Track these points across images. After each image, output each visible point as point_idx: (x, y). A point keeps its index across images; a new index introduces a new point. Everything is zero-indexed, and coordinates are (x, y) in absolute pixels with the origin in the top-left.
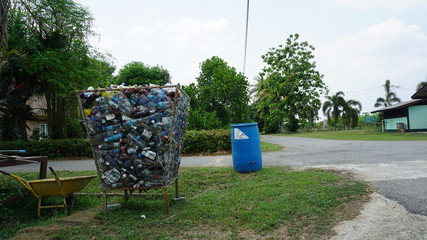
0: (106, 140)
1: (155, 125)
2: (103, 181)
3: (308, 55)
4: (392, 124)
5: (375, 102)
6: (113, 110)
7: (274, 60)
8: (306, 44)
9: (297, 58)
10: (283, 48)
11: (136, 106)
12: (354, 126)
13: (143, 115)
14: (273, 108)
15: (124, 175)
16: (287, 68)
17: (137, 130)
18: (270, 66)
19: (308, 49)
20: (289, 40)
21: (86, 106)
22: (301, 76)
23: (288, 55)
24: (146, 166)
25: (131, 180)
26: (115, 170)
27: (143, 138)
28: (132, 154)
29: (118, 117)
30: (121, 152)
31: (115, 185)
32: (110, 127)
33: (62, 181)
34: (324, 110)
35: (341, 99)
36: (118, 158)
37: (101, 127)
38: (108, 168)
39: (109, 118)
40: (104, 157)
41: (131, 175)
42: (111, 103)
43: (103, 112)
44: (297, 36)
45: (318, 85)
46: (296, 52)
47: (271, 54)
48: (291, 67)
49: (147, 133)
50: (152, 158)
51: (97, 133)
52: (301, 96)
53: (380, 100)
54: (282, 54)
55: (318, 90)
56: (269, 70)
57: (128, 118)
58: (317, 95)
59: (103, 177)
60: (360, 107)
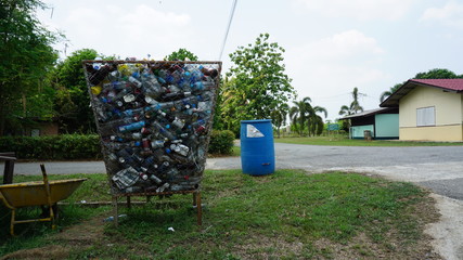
0: (122, 129)
1: (190, 112)
2: (114, 184)
3: (277, 57)
4: (359, 131)
5: (340, 110)
6: (133, 89)
7: (243, 59)
8: (276, 45)
9: (266, 59)
10: (252, 47)
11: (166, 85)
12: (319, 133)
13: (175, 98)
14: (240, 111)
15: (145, 177)
16: (255, 69)
17: (167, 117)
18: (238, 66)
19: (278, 51)
20: (259, 40)
21: (95, 83)
22: (270, 79)
23: (257, 55)
24: (175, 165)
25: (153, 182)
26: (131, 169)
27: (174, 127)
28: (158, 148)
29: (140, 98)
30: (142, 145)
31: (130, 189)
32: (129, 112)
33: (51, 185)
34: (291, 116)
35: (308, 104)
36: (138, 153)
37: (115, 111)
38: (121, 167)
39: (128, 99)
40: (116, 152)
41: (154, 177)
42: (132, 79)
43: (118, 91)
44: (267, 36)
45: (286, 89)
46: (266, 52)
47: (239, 53)
48: (260, 68)
49: (178, 122)
50: (183, 153)
51: (109, 119)
52: (269, 99)
53: (345, 107)
54: (250, 54)
55: (286, 94)
56: (236, 70)
57: (154, 102)
58: (285, 99)
59: (115, 179)
60: (326, 114)
